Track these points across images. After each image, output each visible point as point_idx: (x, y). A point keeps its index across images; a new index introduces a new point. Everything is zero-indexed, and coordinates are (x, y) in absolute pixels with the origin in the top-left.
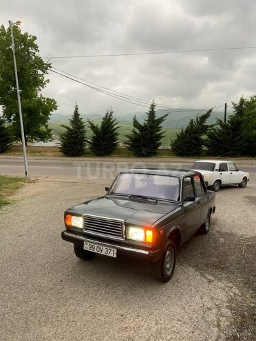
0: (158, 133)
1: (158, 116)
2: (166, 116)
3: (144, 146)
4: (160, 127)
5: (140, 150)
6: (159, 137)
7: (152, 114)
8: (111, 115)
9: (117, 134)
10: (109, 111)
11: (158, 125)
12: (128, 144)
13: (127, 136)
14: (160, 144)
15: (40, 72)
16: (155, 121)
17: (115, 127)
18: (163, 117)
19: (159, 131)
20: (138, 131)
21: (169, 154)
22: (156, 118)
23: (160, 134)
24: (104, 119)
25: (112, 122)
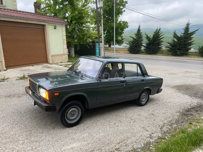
0: (190, 41)
1: (191, 31)
2: (197, 30)
3: (179, 49)
4: (192, 38)
5: (176, 52)
6: (190, 44)
7: (187, 29)
8: (159, 30)
9: (162, 42)
10: (159, 28)
11: (191, 36)
12: (169, 48)
13: (168, 43)
14: (190, 49)
15: (121, 7)
16: (189, 34)
17: (161, 37)
18: (195, 31)
19: (191, 40)
20: (176, 40)
21: (196, 55)
22: (189, 32)
23: (191, 42)
24: (155, 32)
25: (160, 35)
